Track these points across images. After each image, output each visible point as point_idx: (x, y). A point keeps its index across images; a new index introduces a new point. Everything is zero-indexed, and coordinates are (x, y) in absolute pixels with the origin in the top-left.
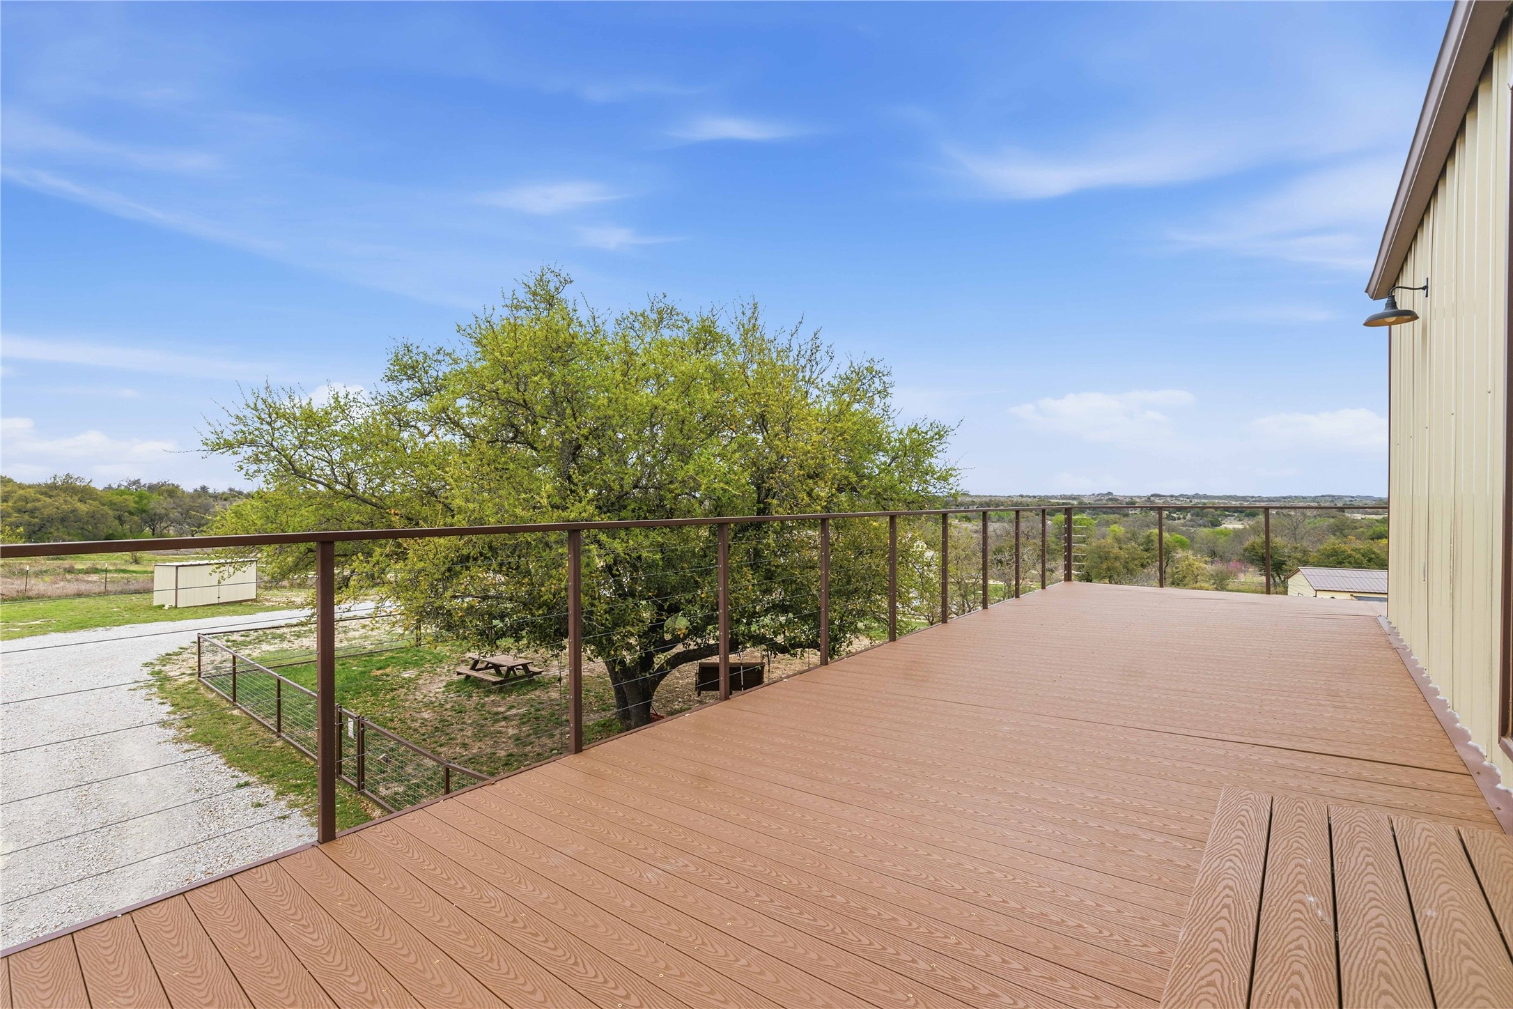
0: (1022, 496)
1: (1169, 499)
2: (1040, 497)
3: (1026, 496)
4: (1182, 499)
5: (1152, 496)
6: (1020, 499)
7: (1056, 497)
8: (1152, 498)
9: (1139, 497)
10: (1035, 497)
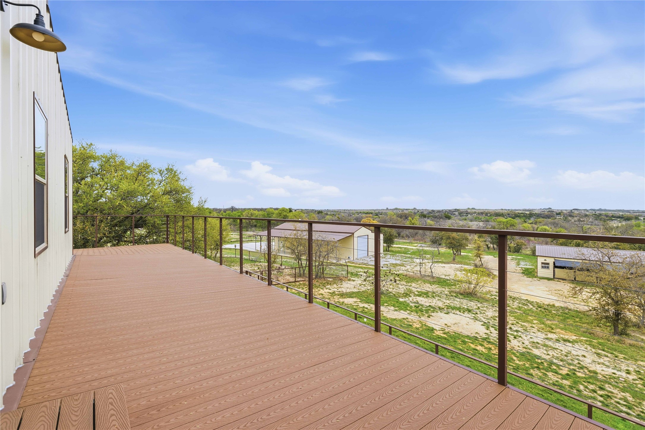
0: (502, 210)
1: (583, 211)
2: (512, 210)
3: (504, 210)
4: (590, 211)
5: (574, 209)
6: (501, 211)
7: (520, 210)
8: (573, 211)
9: (566, 210)
10: (509, 210)
